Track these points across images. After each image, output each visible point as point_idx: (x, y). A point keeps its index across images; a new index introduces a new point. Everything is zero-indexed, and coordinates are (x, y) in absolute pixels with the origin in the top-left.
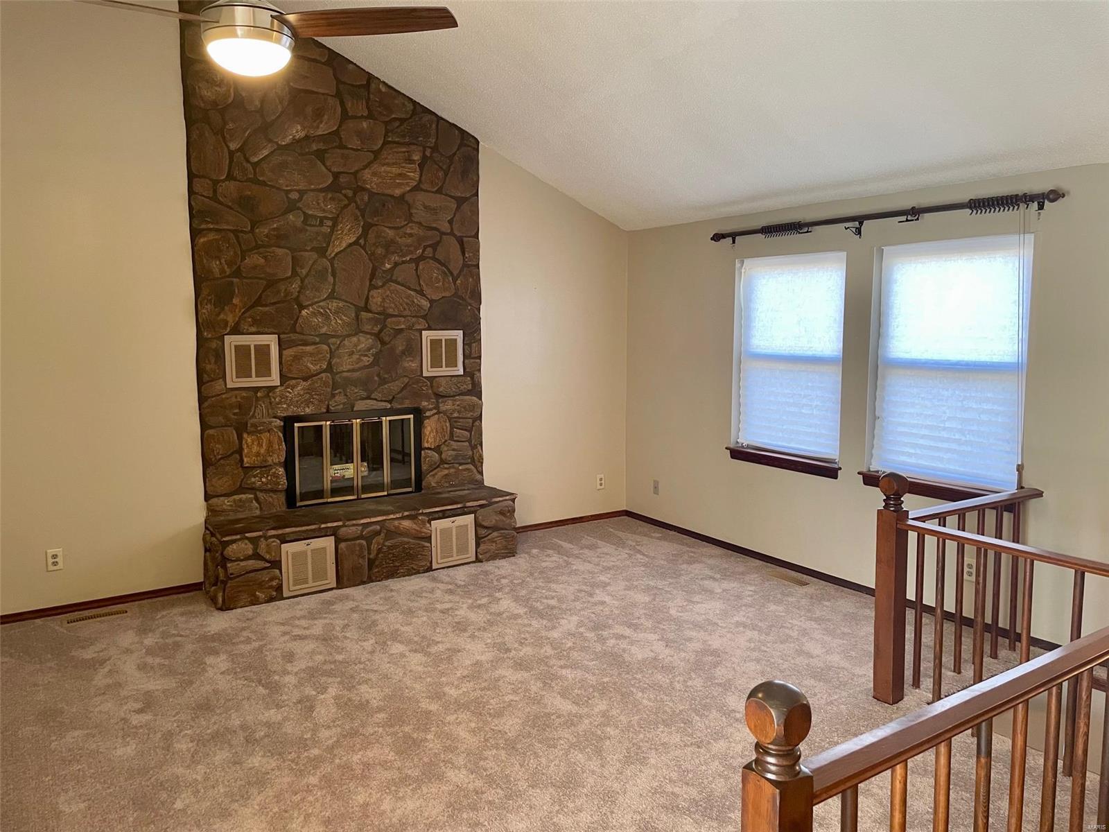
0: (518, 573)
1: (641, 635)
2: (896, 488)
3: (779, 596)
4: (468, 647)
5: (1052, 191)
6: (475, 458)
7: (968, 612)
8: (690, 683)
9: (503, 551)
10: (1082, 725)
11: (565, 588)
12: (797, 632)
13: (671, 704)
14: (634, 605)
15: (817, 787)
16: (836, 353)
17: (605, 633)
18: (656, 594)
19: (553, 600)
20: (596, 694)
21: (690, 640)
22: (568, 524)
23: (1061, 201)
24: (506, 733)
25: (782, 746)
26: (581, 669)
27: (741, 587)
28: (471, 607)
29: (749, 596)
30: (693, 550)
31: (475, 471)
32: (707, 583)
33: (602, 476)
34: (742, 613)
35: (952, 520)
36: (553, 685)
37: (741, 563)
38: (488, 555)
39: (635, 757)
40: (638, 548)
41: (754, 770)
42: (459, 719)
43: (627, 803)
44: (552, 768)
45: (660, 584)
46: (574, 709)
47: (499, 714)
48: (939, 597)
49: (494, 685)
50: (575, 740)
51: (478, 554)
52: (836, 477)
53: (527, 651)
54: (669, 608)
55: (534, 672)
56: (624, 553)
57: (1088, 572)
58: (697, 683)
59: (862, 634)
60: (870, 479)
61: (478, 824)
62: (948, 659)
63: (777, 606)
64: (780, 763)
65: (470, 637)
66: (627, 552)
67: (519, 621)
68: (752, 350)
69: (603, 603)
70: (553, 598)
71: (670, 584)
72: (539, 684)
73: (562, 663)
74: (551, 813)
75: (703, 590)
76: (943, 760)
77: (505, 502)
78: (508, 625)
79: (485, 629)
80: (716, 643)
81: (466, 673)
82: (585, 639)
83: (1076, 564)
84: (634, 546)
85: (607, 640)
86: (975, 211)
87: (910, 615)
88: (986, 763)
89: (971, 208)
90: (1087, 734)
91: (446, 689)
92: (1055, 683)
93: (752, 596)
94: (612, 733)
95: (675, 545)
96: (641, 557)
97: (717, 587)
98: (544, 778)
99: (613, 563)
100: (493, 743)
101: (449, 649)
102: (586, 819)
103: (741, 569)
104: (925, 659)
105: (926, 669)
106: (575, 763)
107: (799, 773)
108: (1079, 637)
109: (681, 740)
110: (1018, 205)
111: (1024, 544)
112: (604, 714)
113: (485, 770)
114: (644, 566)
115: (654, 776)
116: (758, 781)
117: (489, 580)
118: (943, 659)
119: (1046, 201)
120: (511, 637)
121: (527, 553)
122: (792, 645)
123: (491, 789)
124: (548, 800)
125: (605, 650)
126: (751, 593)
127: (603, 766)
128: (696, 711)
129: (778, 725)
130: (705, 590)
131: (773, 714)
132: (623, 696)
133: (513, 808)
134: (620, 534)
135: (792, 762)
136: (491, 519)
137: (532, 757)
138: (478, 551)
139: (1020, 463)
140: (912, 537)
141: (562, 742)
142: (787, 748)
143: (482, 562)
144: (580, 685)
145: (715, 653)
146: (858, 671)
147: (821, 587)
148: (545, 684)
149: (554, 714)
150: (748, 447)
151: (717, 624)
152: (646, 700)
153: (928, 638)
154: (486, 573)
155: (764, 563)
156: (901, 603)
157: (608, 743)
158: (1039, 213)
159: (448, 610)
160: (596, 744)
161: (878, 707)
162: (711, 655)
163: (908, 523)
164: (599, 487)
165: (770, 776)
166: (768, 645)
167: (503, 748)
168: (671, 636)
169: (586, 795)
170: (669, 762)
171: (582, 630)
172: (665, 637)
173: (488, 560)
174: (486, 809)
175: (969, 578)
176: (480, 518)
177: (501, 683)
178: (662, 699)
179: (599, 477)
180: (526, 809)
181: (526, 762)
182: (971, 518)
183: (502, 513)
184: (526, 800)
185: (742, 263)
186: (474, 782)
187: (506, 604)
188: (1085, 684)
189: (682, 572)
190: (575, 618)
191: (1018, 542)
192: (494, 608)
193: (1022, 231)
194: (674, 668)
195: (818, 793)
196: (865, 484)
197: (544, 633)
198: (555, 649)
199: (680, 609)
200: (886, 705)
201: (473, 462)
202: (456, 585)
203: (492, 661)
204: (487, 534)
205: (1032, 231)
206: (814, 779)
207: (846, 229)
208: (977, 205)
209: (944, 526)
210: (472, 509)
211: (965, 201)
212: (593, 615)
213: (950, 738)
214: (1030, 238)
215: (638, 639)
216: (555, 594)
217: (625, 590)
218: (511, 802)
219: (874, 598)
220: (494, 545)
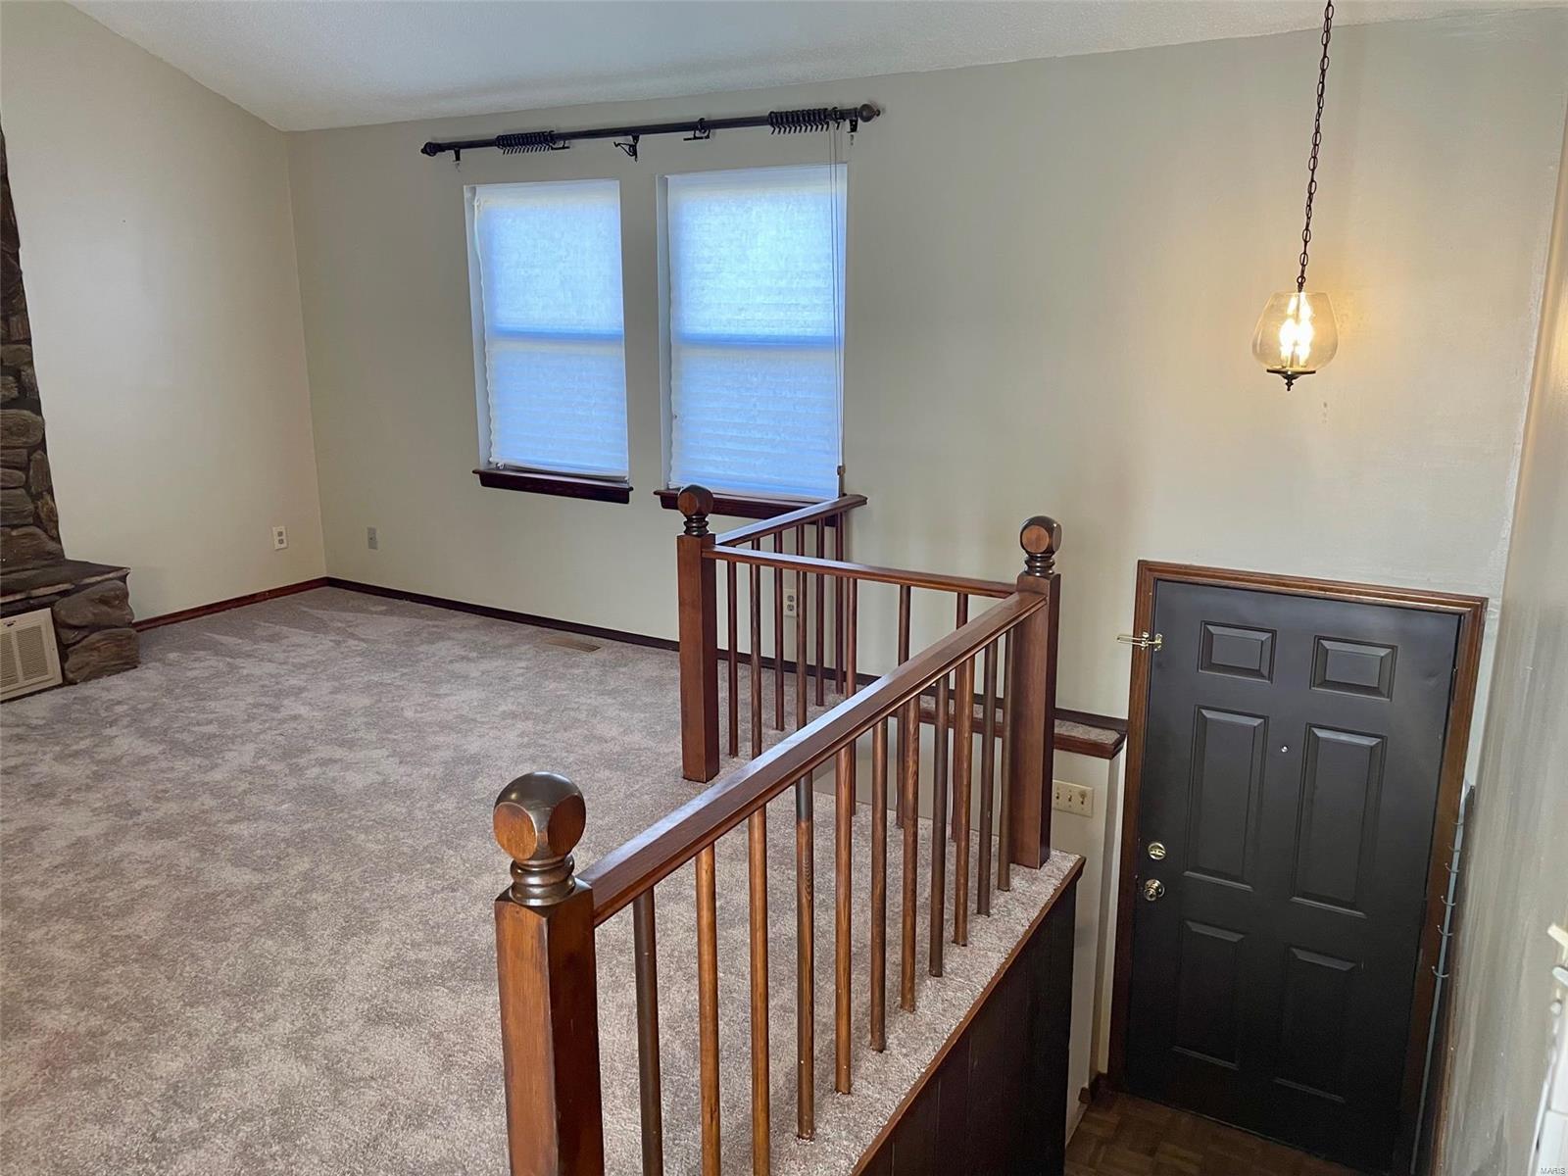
0: (145, 694)
1: (361, 755)
2: (698, 505)
3: (561, 670)
4: (59, 820)
5: (865, 106)
6: (42, 515)
7: (789, 655)
8: (438, 807)
9: (113, 663)
10: (911, 763)
11: (233, 704)
12: (586, 713)
13: (410, 842)
14: (347, 713)
15: (598, 902)
16: (616, 329)
17: (302, 761)
18: (382, 692)
19: (212, 726)
20: (291, 850)
21: (436, 748)
22: (229, 609)
23: (876, 120)
24: (141, 937)
25: (547, 858)
26: (265, 819)
27: (507, 664)
28: (59, 758)
29: (519, 675)
30: (436, 623)
31: (44, 536)
32: (457, 667)
33: (282, 528)
34: (510, 700)
35: (767, 541)
36: (218, 850)
37: (505, 634)
38: (86, 671)
39: (358, 925)
40: (349, 630)
41: (511, 900)
42: (51, 933)
43: (348, 992)
44: (222, 972)
45: (387, 677)
46: (255, 879)
47: (126, 910)
48: (755, 639)
49: (114, 870)
50: (260, 922)
51: (66, 672)
52: (626, 501)
53: (172, 808)
54: (402, 709)
55: (184, 838)
56: (326, 642)
57: (915, 585)
58: (449, 804)
59: (669, 701)
60: (669, 500)
61: (100, 1081)
62: (768, 715)
63: (558, 682)
64: (546, 882)
65: (61, 804)
66: (333, 638)
67: (152, 766)
68: (500, 325)
69: (295, 718)
70: (210, 722)
71: (403, 675)
72: (195, 854)
73: (231, 816)
74: (224, 1034)
75: (452, 677)
76: (757, 834)
77: (107, 583)
78: (132, 774)
79: (89, 788)
80: (473, 746)
81: (59, 860)
82: (273, 775)
83: (901, 578)
84: (344, 629)
85: (307, 769)
86: (777, 130)
87: (723, 668)
88: (807, 827)
89: (772, 124)
90: (917, 773)
91: (24, 892)
92: (879, 719)
93: (522, 675)
94: (320, 899)
95: (408, 620)
96: (356, 642)
97: (474, 671)
98: (211, 987)
99: (311, 658)
100: (117, 956)
101: (23, 830)
102: (284, 1029)
103: (508, 640)
104: (742, 721)
105: (744, 731)
106: (261, 956)
107: (573, 888)
108: (907, 658)
109: (427, 887)
110: (828, 124)
111: (848, 561)
112: (305, 876)
113: (105, 999)
114: (359, 655)
115: (388, 945)
116: (517, 912)
117: (92, 711)
118: (763, 716)
119: (860, 121)
120: (138, 793)
121: (160, 660)
122: (579, 731)
123: (119, 1024)
124: (220, 1017)
125: (303, 785)
126: (522, 671)
127: (308, 949)
128: (449, 844)
129: (540, 831)
130: (455, 676)
131: (532, 819)
132: (335, 845)
133: (160, 1043)
134: (319, 613)
135: (562, 878)
136: (81, 611)
137: (187, 963)
138: (66, 666)
139: (841, 464)
140: (721, 567)
141: (238, 930)
142: (554, 860)
143: (76, 684)
144: (264, 842)
145: (474, 760)
146: (664, 749)
147: (616, 649)
148: (203, 851)
149: (222, 892)
150: (506, 467)
151: (474, 720)
152: (371, 844)
153: (745, 694)
154: (85, 700)
155: (541, 629)
156: (712, 655)
157: (314, 914)
158: (852, 136)
159: (16, 767)
160: (295, 920)
161: (689, 787)
162: (468, 763)
163: (716, 550)
164: (278, 546)
165: (534, 902)
166: (548, 736)
167: (136, 961)
168: (407, 747)
169: (282, 996)
170: (410, 921)
171: (261, 762)
172: (398, 749)
173: (86, 679)
174: (113, 1055)
175: (790, 613)
176: (63, 612)
177: (125, 864)
178: (396, 836)
179: (275, 530)
180: (182, 1039)
181: (179, 971)
182: (789, 536)
183: (104, 601)
184: (181, 1027)
185: (474, 191)
186: (87, 1021)
187: (125, 743)
188: (912, 715)
189: (419, 657)
190: (250, 747)
191: (842, 560)
192: (106, 752)
193: (833, 162)
194: (412, 791)
195: (599, 910)
196: (664, 507)
197: (197, 777)
198: (220, 797)
199: (419, 709)
200: (699, 784)
201: (38, 522)
202: (28, 726)
203: (106, 834)
204: (78, 638)
205: (844, 160)
206: (594, 894)
207: (617, 146)
208: (782, 120)
209: (758, 549)
210: (45, 600)
211: (763, 114)
212: (280, 738)
213: (765, 805)
214: (843, 169)
215: (355, 761)
216: (214, 715)
217: (331, 693)
218: (155, 1035)
219: (678, 653)
220: (95, 653)
